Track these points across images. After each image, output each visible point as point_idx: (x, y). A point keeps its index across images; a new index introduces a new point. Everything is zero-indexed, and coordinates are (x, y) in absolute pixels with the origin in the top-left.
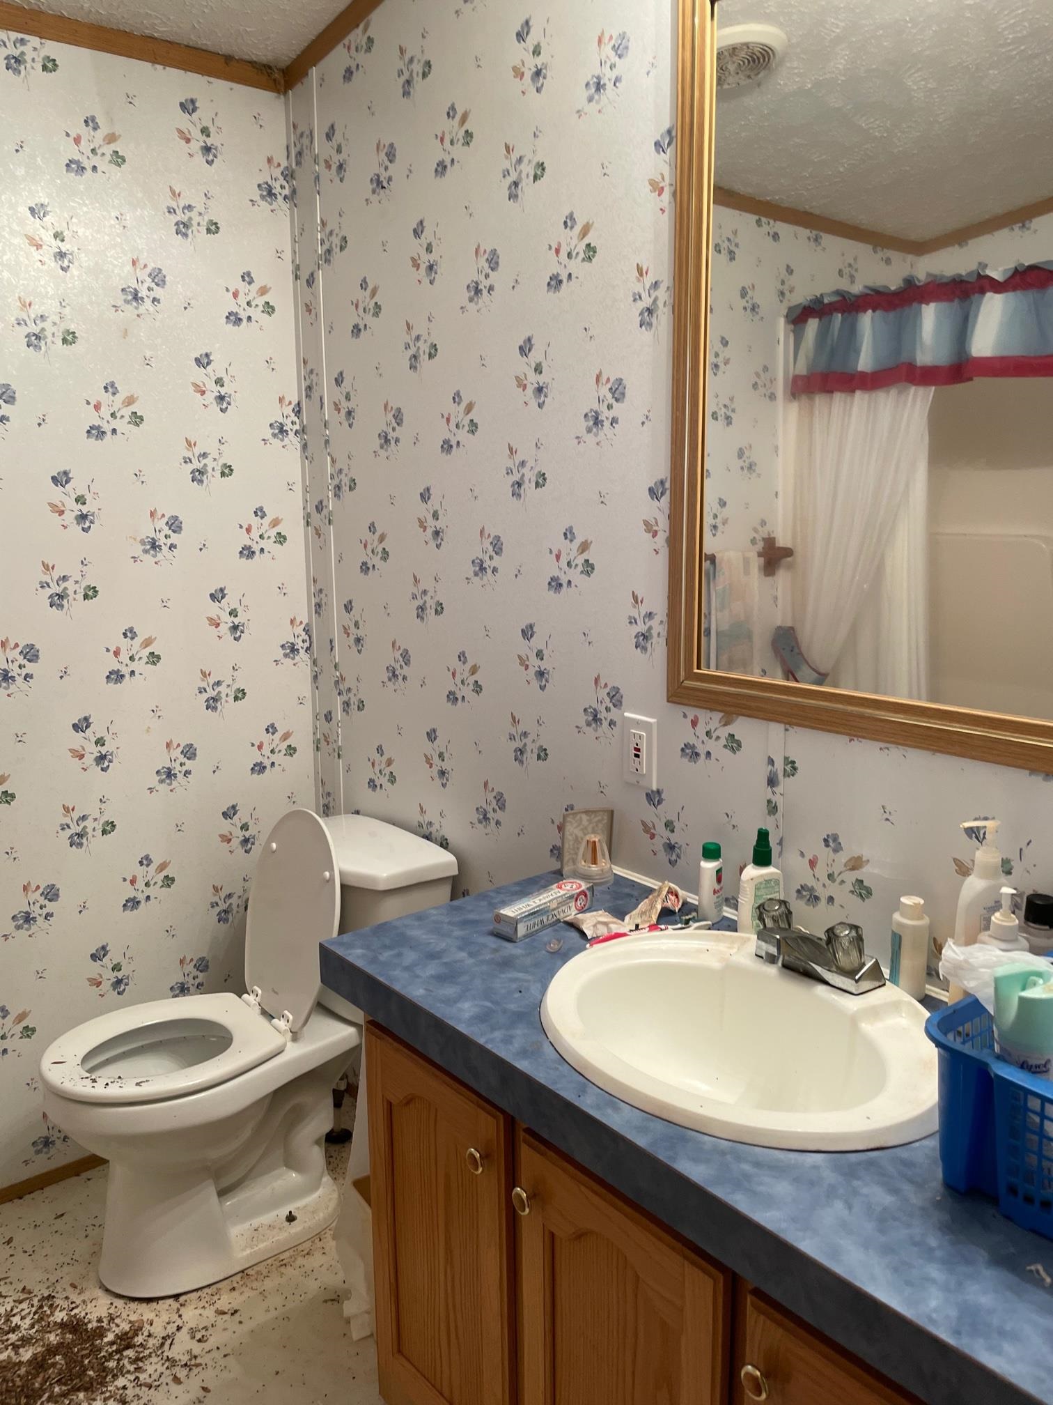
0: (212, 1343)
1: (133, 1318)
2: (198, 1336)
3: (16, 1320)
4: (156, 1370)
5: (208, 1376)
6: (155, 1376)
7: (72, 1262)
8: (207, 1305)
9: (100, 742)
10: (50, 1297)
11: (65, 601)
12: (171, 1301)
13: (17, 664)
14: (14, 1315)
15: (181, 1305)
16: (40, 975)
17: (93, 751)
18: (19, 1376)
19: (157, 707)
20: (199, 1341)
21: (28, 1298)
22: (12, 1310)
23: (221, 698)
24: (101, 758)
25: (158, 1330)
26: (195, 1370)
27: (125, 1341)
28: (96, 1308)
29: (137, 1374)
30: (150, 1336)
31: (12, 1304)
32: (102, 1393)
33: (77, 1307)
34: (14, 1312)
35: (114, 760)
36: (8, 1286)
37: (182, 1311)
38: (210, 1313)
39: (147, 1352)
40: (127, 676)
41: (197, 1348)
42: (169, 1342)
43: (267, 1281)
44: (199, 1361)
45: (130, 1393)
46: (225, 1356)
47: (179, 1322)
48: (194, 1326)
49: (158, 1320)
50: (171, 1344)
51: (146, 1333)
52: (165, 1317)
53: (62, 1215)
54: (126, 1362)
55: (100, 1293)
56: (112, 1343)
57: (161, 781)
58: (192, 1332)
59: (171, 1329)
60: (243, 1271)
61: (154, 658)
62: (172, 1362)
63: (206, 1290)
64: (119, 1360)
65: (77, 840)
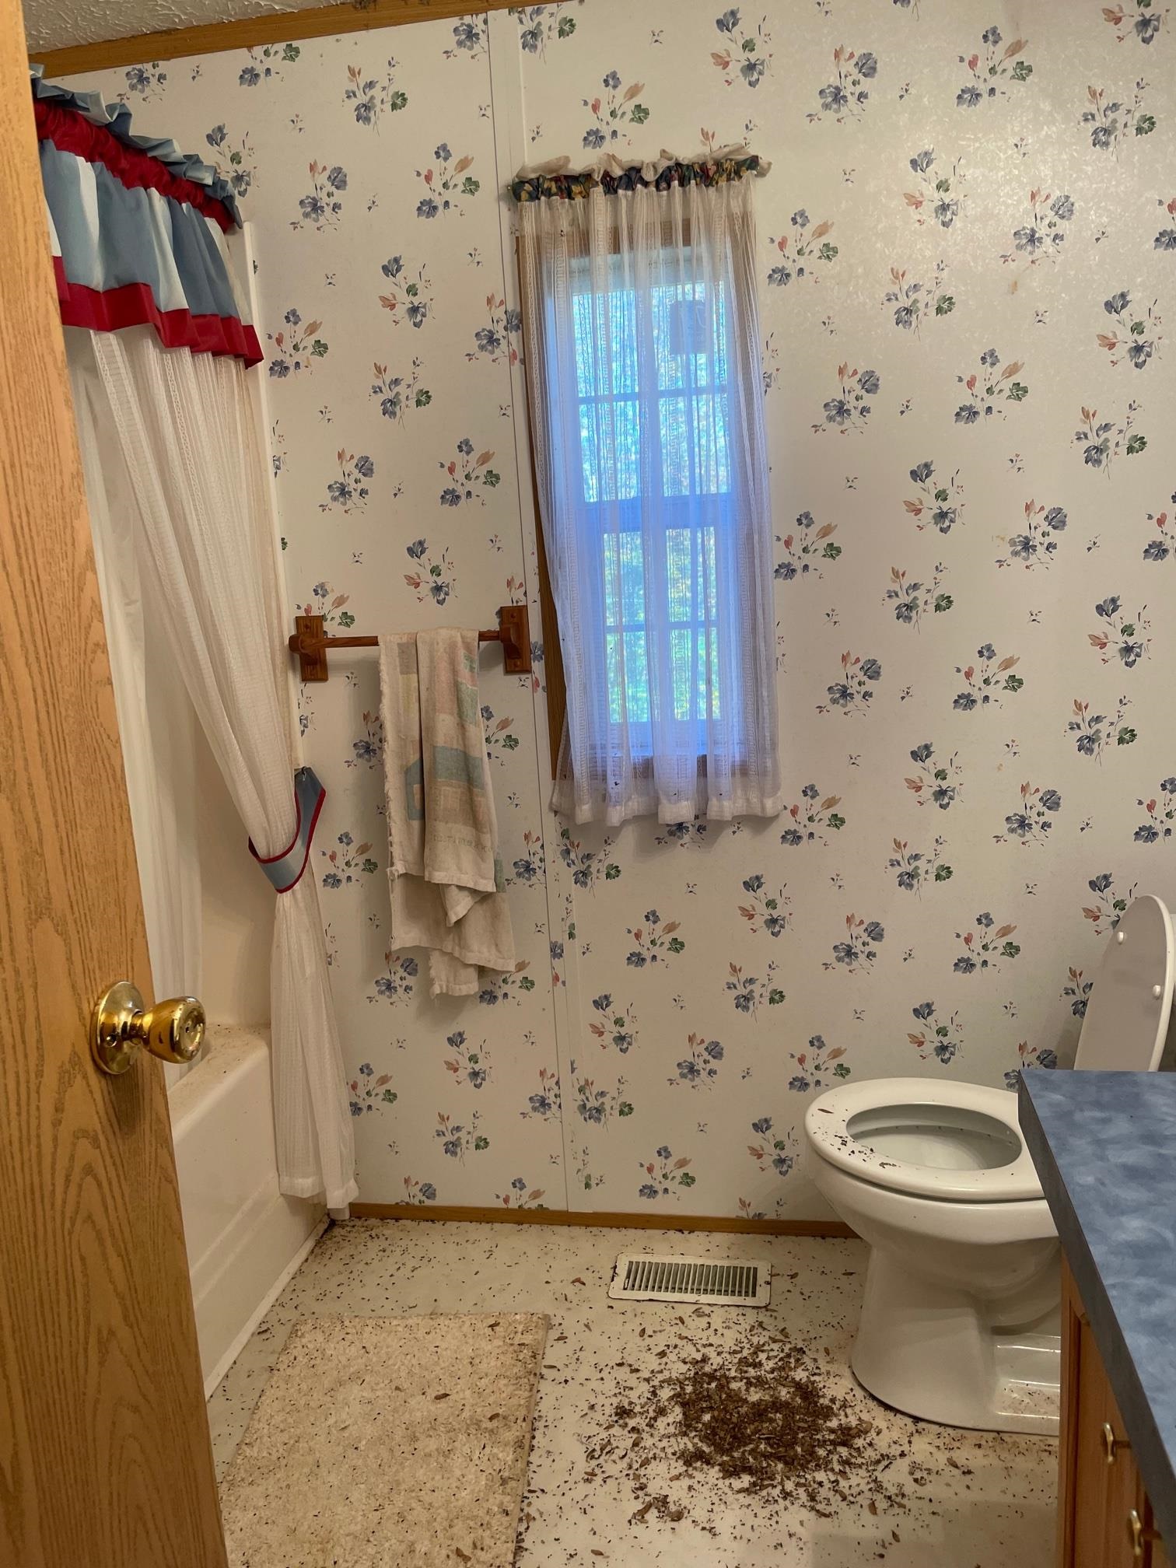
0: (927, 1491)
1: (865, 1416)
2: (918, 1475)
3: (762, 1356)
4: (858, 1485)
5: (907, 1525)
6: (855, 1491)
7: (836, 1325)
8: (942, 1446)
9: (941, 775)
10: (801, 1351)
11: (914, 612)
12: (909, 1421)
13: (856, 680)
14: (762, 1351)
15: (917, 1431)
16: (858, 1015)
17: (932, 784)
18: (738, 1413)
19: (1013, 741)
20: (916, 1480)
21: (781, 1341)
22: (764, 1345)
23: (1099, 738)
24: (941, 793)
25: (883, 1443)
26: (896, 1510)
27: (846, 1436)
28: (836, 1387)
29: (839, 1478)
30: (870, 1444)
31: (767, 1339)
32: (798, 1476)
33: (820, 1374)
34: (765, 1348)
35: (956, 796)
36: (772, 1320)
37: (916, 1439)
38: (942, 1457)
39: (860, 1461)
40: (980, 702)
41: (910, 1487)
42: (886, 1463)
43: (1019, 1458)
44: (905, 1501)
45: (824, 1492)
46: (934, 1513)
47: (906, 1448)
48: (918, 1461)
49: (888, 1433)
50: (887, 1467)
51: (868, 1440)
52: (895, 1434)
53: (852, 1274)
54: (835, 1458)
55: (847, 1373)
56: (832, 1431)
57: (1012, 830)
58: (914, 1467)
59: (895, 1450)
60: (998, 1432)
61: (1015, 683)
62: (879, 1487)
63: (950, 1431)
64: (830, 1452)
65: (908, 879)
